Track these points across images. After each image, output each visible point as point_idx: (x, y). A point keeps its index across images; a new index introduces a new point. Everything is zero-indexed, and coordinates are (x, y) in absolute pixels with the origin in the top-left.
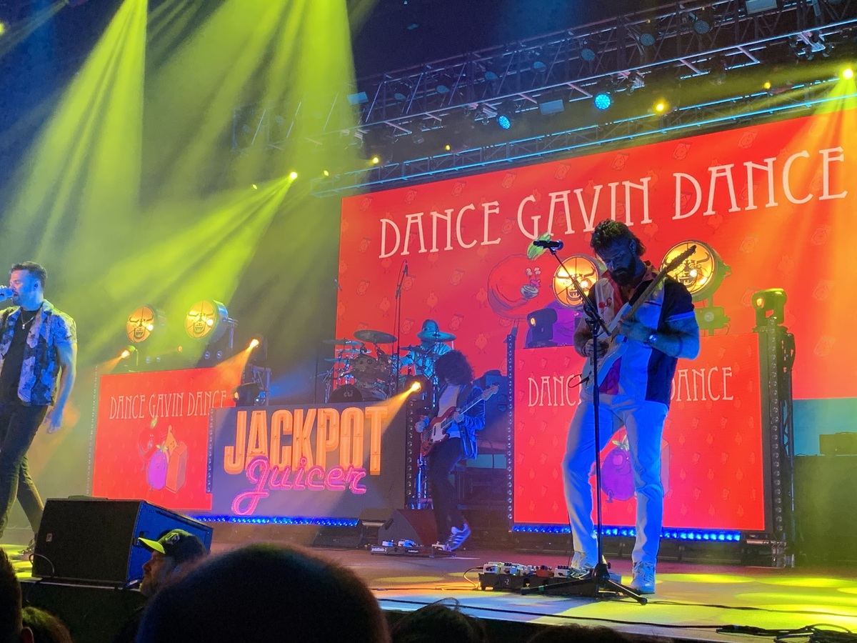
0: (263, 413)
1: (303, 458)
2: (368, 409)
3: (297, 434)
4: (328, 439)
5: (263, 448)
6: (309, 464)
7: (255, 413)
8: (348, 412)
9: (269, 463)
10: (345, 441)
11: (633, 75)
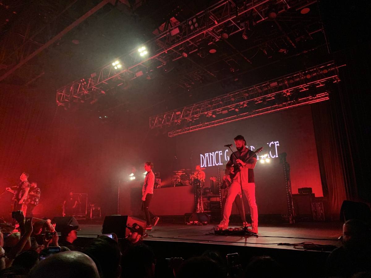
11: (244, 103)
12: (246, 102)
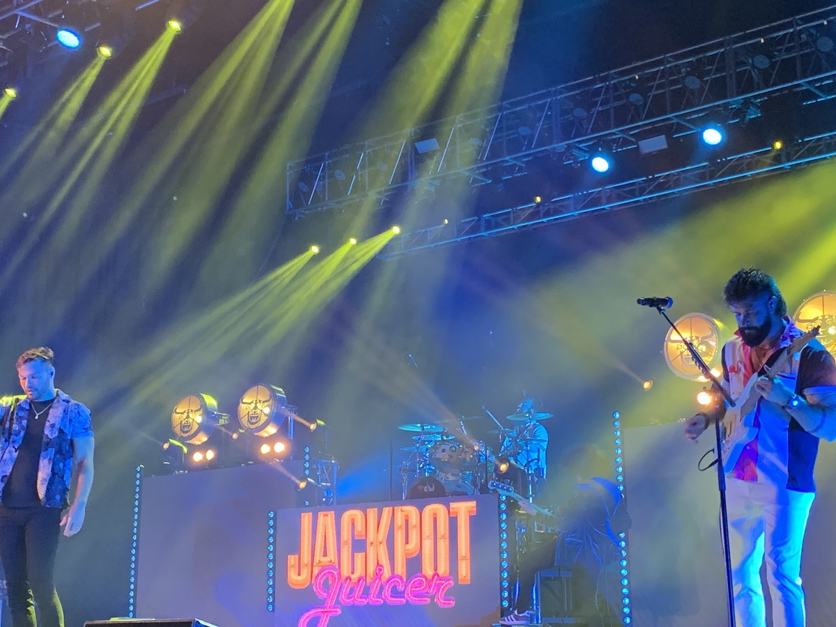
0: (331, 514)
1: (379, 567)
2: (453, 505)
3: (371, 537)
4: (407, 542)
5: (332, 556)
6: (387, 573)
7: (321, 515)
8: (429, 509)
9: (339, 574)
10: (428, 545)
11: (747, 103)
12: (756, 97)
